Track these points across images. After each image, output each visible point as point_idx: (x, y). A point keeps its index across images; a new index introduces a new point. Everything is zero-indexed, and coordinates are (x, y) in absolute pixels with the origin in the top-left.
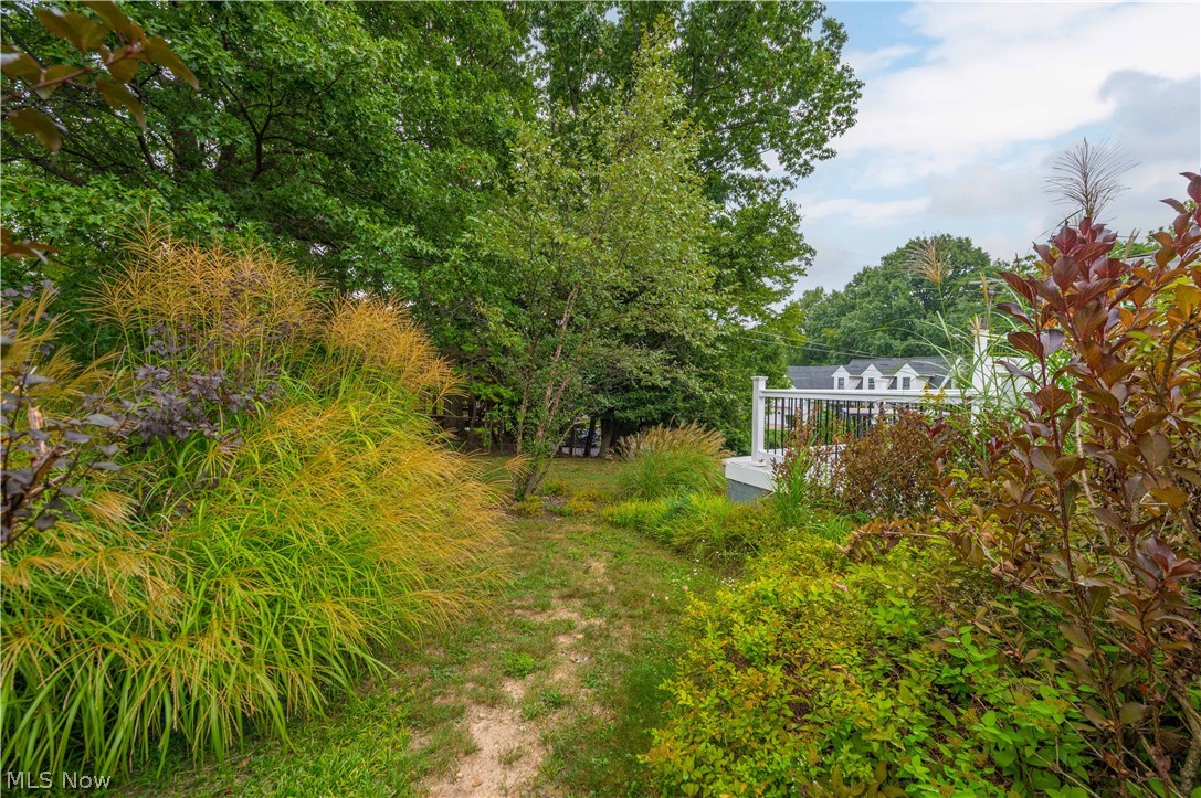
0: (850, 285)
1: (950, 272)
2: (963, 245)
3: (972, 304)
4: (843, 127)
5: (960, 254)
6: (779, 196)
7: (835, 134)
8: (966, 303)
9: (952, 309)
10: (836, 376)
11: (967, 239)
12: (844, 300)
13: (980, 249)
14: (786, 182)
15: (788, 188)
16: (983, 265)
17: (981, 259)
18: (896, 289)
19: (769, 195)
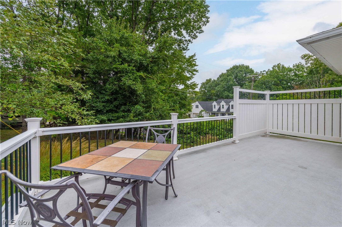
0: (218, 78)
1: (244, 75)
2: (247, 67)
3: (250, 84)
4: (206, 23)
5: (247, 70)
6: (188, 45)
7: (203, 25)
8: (248, 83)
9: (244, 85)
10: (213, 104)
11: (248, 66)
12: (217, 82)
13: (251, 69)
14: (190, 41)
15: (190, 43)
16: (252, 73)
17: (252, 71)
18: (230, 79)
19: (184, 45)
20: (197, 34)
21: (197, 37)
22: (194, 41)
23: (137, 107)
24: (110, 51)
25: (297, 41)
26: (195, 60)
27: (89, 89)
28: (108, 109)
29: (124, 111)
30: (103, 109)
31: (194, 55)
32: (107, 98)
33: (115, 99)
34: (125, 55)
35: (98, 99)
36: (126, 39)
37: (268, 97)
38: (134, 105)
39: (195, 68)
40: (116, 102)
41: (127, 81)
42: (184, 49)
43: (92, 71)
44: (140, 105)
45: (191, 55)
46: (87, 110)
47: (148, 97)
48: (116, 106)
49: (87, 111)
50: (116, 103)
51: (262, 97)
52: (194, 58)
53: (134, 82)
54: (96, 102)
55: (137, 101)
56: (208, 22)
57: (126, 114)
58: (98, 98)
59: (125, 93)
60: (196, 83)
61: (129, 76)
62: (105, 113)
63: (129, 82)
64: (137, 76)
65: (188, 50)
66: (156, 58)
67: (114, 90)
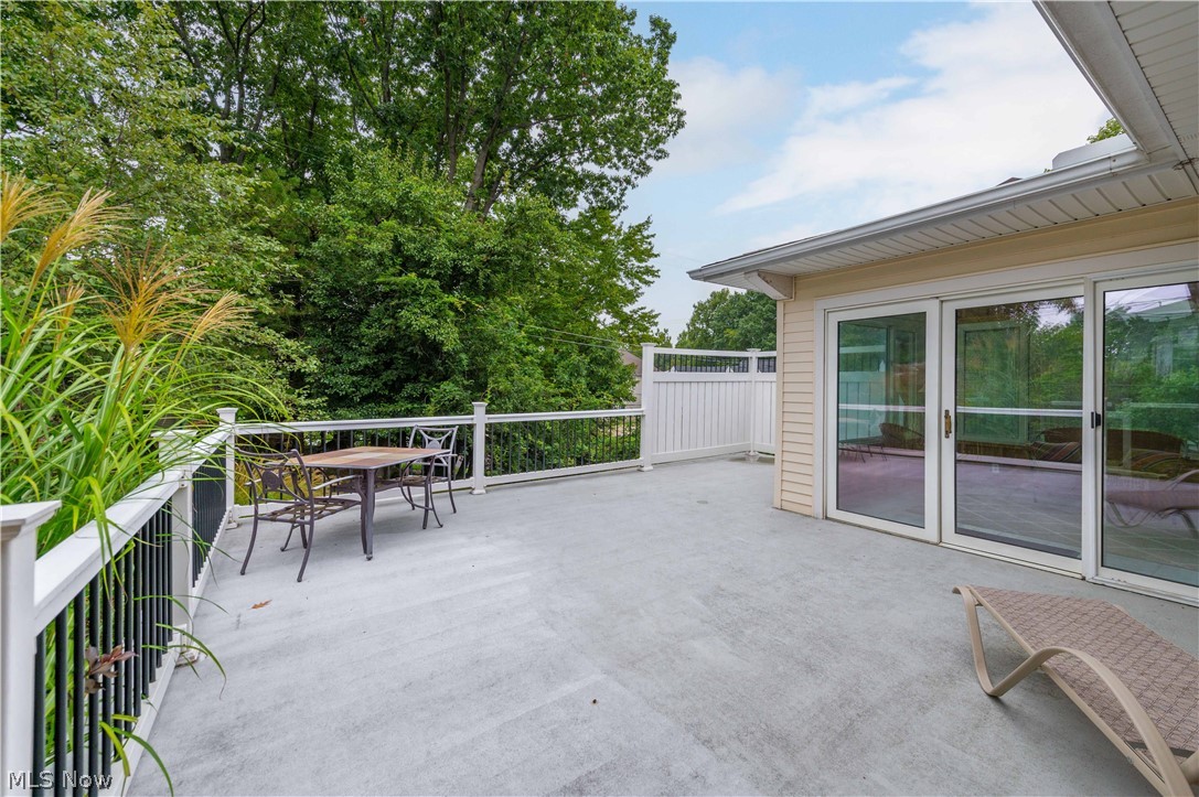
14: (628, 181)
15: (630, 186)
19: (613, 192)
20: (650, 162)
21: (648, 169)
22: (640, 181)
23: (447, 386)
24: (372, 237)
25: (689, 273)
26: (648, 237)
27: (314, 336)
28: (365, 391)
29: (410, 399)
30: (354, 392)
31: (648, 222)
32: (363, 361)
33: (388, 365)
34: (411, 249)
35: (339, 363)
36: (417, 201)
37: (753, 364)
38: (440, 381)
39: (651, 262)
40: (390, 372)
41: (416, 319)
42: (612, 207)
43: (324, 288)
44: (456, 383)
45: (635, 223)
46: (309, 396)
47: (479, 359)
48: (390, 383)
49: (307, 398)
50: (389, 376)
51: (740, 365)
52: (645, 233)
53: (435, 322)
54: (333, 374)
55: (447, 371)
56: (681, 125)
57: (416, 406)
58: (338, 361)
59: (412, 351)
60: (652, 311)
61: (421, 303)
62: (359, 403)
63: (422, 322)
64: (445, 303)
65: (625, 208)
66: (499, 254)
67: (384, 340)
